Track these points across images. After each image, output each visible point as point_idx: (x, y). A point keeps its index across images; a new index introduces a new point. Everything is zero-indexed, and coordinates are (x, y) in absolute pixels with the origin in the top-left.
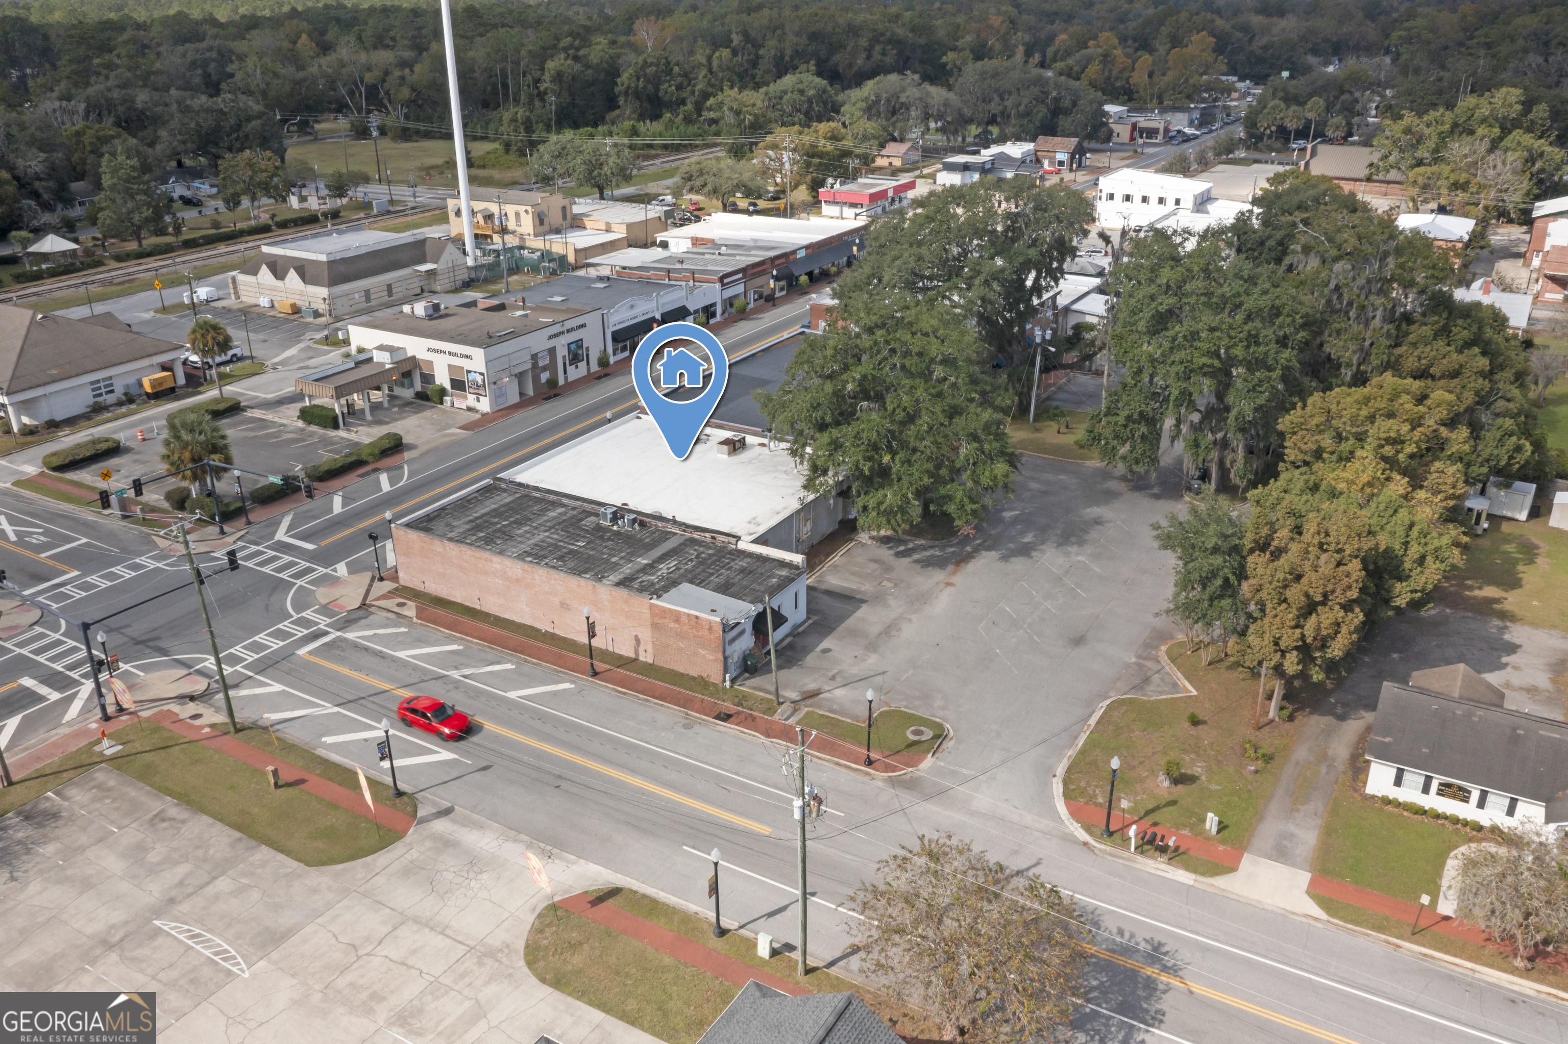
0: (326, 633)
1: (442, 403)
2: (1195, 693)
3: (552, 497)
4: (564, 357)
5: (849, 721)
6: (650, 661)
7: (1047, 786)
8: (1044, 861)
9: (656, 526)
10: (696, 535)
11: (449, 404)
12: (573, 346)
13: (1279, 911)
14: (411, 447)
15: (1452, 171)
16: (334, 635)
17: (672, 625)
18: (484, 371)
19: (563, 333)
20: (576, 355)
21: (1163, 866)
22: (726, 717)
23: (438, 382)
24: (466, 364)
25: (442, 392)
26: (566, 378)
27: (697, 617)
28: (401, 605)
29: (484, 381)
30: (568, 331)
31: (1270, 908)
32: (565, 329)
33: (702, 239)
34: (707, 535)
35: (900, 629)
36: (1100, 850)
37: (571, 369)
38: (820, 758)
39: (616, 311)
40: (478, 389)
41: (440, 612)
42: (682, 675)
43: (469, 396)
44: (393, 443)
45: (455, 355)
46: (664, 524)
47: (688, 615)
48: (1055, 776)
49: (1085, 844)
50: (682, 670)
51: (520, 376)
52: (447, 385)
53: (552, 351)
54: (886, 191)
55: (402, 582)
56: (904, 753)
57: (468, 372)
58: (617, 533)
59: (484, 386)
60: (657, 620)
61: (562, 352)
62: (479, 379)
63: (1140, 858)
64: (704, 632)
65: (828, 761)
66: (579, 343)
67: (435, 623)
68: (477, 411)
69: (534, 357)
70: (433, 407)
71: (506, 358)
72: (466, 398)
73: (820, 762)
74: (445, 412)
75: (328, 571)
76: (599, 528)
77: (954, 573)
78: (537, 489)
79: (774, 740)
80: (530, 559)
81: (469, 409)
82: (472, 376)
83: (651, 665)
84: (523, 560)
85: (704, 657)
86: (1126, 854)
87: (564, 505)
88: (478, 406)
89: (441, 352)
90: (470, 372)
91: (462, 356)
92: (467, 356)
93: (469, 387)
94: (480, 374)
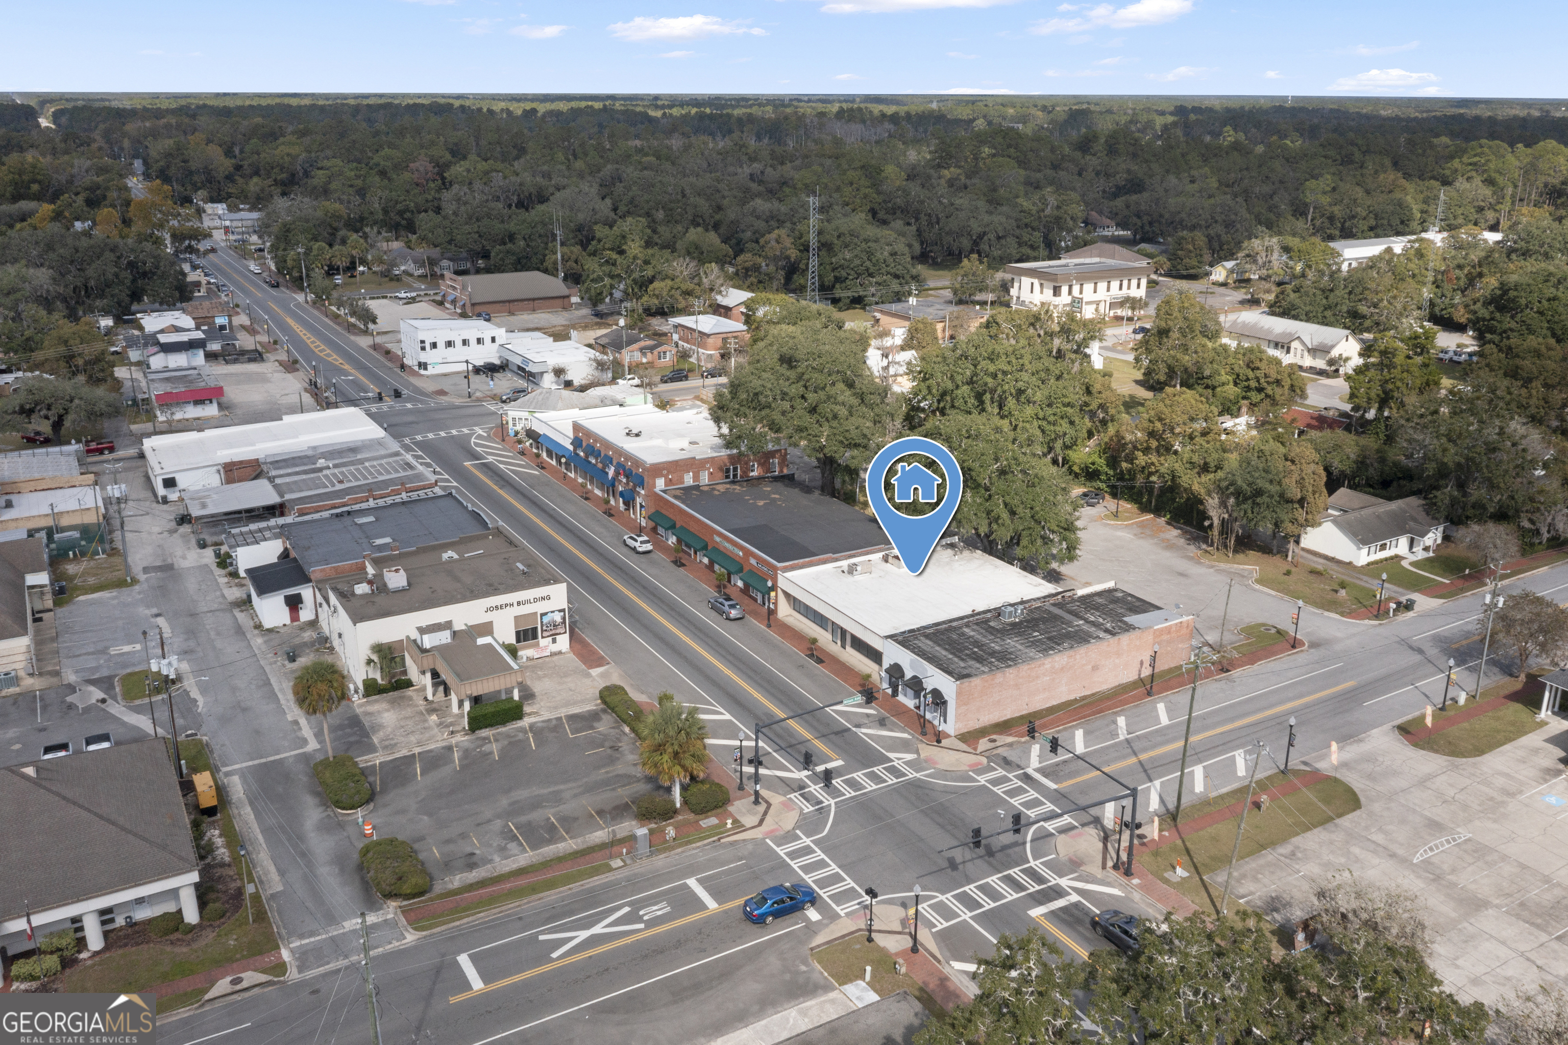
2: (1256, 567)
16: (1030, 771)
17: (1165, 637)
18: (565, 606)
24: (541, 608)
27: (1181, 623)
29: (564, 618)
33: (241, 463)
36: (1387, 623)
40: (554, 630)
42: (1169, 670)
43: (541, 641)
45: (529, 602)
47: (1176, 624)
48: (1322, 613)
50: (1167, 667)
52: (512, 641)
55: (955, 733)
56: (1286, 636)
57: (543, 615)
58: (1026, 621)
59: (564, 621)
60: (1157, 640)
62: (558, 618)
64: (1184, 631)
65: (1285, 656)
72: (537, 645)
75: (898, 761)
76: (1011, 625)
82: (546, 619)
85: (1181, 648)
86: (1393, 619)
87: (957, 627)
88: (553, 648)
89: (506, 605)
90: (546, 614)
91: (536, 600)
92: (543, 599)
93: (542, 631)
94: (560, 611)
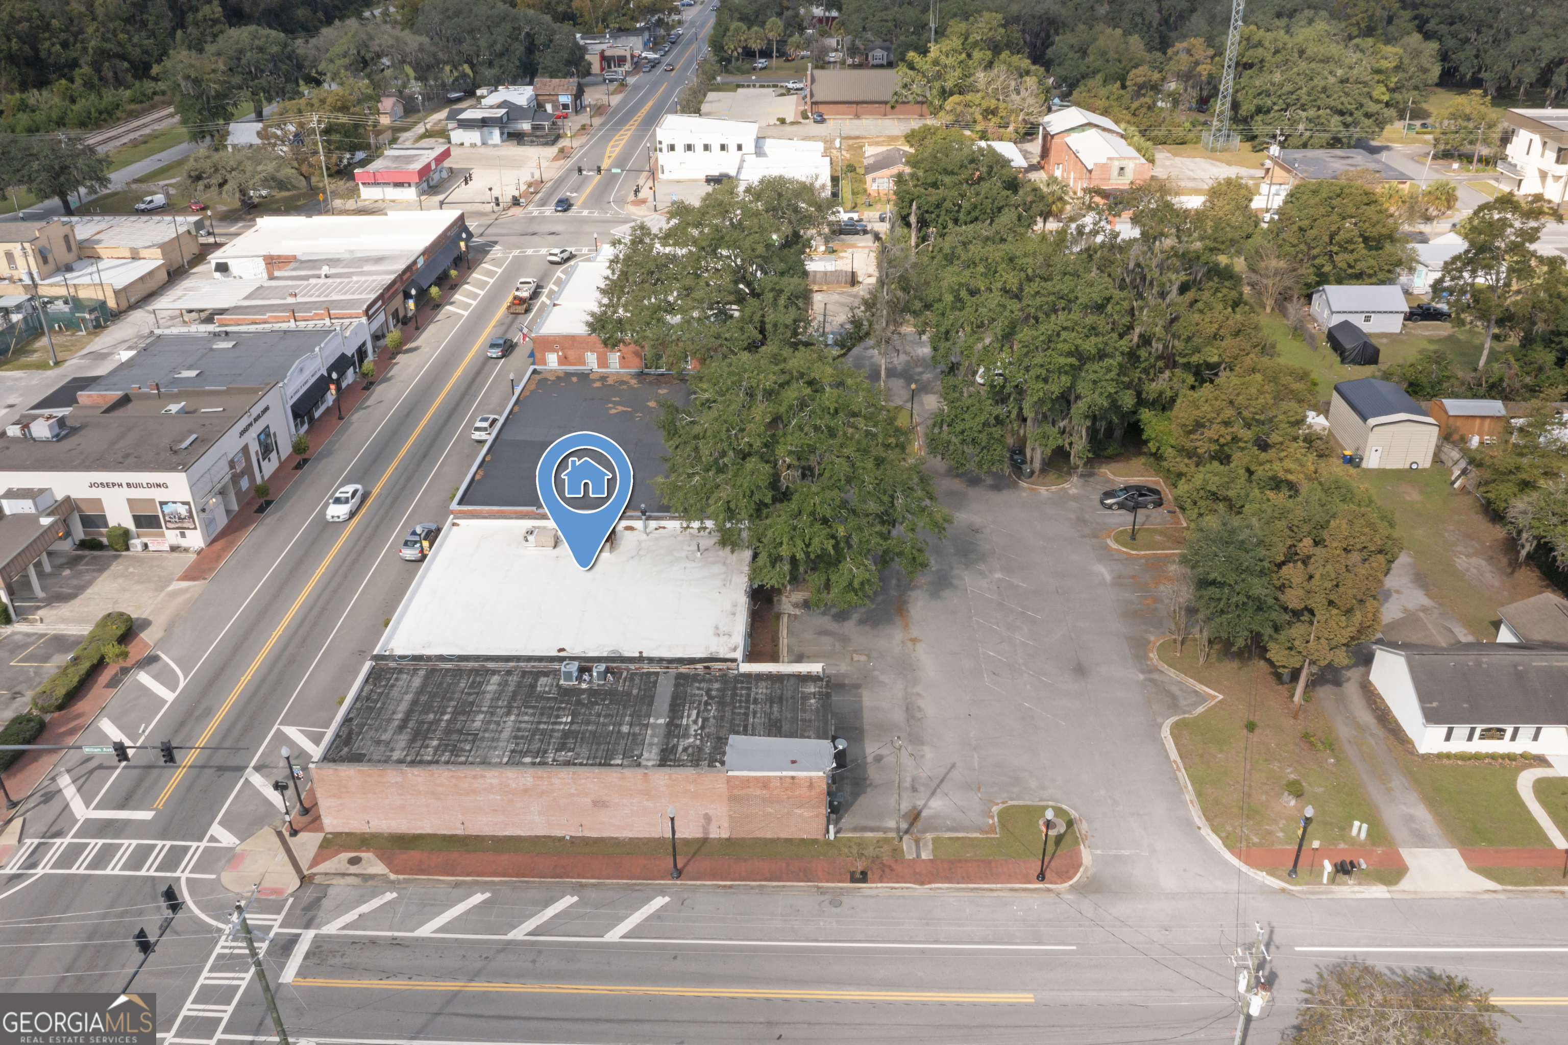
0: (293, 940)
1: (127, 549)
2: (1221, 697)
3: (471, 664)
4: (257, 453)
5: (978, 835)
6: (725, 835)
7: (1202, 841)
8: (1273, 924)
9: (628, 670)
10: (683, 669)
11: (140, 548)
12: (262, 437)
13: (1468, 895)
14: (145, 624)
15: (983, 98)
16: (308, 936)
17: (758, 792)
18: (189, 498)
19: (250, 425)
20: (267, 447)
21: (1357, 888)
22: (863, 877)
23: (112, 523)
24: (158, 495)
25: (125, 536)
26: (262, 477)
27: (793, 778)
28: (354, 861)
29: (190, 512)
30: (256, 420)
31: (1459, 895)
32: (252, 419)
33: (279, 257)
34: (699, 666)
35: (920, 709)
36: (1299, 892)
37: (264, 464)
38: (991, 890)
39: (289, 380)
40: (181, 523)
41: (414, 856)
42: (772, 841)
43: (167, 532)
44: (123, 629)
45: (139, 485)
46: (637, 665)
47: (781, 778)
48: (1199, 828)
49: (1283, 890)
50: (769, 835)
51: (222, 493)
52: (130, 524)
53: (245, 450)
54: (429, 165)
55: (328, 829)
56: (1058, 853)
57: (162, 504)
58: (591, 692)
59: (191, 516)
60: (736, 792)
61: (254, 448)
62: (183, 510)
63: (1335, 888)
64: (804, 791)
65: (1000, 890)
66: (266, 431)
67: (422, 872)
68: (186, 550)
69: (232, 464)
70: (117, 557)
71: (207, 475)
72: (162, 535)
73: (995, 894)
74: (140, 561)
75: (204, 844)
76: (566, 693)
77: (906, 626)
78: (441, 658)
79: (933, 886)
80: (528, 760)
81: (174, 549)
82: (168, 509)
83: (728, 840)
84: (519, 763)
85: (801, 815)
86: (1323, 888)
87: (494, 672)
88: (183, 543)
89: (114, 485)
90: (166, 503)
91: (150, 486)
92: (159, 486)
93: (166, 522)
94: (184, 503)
